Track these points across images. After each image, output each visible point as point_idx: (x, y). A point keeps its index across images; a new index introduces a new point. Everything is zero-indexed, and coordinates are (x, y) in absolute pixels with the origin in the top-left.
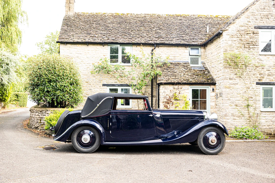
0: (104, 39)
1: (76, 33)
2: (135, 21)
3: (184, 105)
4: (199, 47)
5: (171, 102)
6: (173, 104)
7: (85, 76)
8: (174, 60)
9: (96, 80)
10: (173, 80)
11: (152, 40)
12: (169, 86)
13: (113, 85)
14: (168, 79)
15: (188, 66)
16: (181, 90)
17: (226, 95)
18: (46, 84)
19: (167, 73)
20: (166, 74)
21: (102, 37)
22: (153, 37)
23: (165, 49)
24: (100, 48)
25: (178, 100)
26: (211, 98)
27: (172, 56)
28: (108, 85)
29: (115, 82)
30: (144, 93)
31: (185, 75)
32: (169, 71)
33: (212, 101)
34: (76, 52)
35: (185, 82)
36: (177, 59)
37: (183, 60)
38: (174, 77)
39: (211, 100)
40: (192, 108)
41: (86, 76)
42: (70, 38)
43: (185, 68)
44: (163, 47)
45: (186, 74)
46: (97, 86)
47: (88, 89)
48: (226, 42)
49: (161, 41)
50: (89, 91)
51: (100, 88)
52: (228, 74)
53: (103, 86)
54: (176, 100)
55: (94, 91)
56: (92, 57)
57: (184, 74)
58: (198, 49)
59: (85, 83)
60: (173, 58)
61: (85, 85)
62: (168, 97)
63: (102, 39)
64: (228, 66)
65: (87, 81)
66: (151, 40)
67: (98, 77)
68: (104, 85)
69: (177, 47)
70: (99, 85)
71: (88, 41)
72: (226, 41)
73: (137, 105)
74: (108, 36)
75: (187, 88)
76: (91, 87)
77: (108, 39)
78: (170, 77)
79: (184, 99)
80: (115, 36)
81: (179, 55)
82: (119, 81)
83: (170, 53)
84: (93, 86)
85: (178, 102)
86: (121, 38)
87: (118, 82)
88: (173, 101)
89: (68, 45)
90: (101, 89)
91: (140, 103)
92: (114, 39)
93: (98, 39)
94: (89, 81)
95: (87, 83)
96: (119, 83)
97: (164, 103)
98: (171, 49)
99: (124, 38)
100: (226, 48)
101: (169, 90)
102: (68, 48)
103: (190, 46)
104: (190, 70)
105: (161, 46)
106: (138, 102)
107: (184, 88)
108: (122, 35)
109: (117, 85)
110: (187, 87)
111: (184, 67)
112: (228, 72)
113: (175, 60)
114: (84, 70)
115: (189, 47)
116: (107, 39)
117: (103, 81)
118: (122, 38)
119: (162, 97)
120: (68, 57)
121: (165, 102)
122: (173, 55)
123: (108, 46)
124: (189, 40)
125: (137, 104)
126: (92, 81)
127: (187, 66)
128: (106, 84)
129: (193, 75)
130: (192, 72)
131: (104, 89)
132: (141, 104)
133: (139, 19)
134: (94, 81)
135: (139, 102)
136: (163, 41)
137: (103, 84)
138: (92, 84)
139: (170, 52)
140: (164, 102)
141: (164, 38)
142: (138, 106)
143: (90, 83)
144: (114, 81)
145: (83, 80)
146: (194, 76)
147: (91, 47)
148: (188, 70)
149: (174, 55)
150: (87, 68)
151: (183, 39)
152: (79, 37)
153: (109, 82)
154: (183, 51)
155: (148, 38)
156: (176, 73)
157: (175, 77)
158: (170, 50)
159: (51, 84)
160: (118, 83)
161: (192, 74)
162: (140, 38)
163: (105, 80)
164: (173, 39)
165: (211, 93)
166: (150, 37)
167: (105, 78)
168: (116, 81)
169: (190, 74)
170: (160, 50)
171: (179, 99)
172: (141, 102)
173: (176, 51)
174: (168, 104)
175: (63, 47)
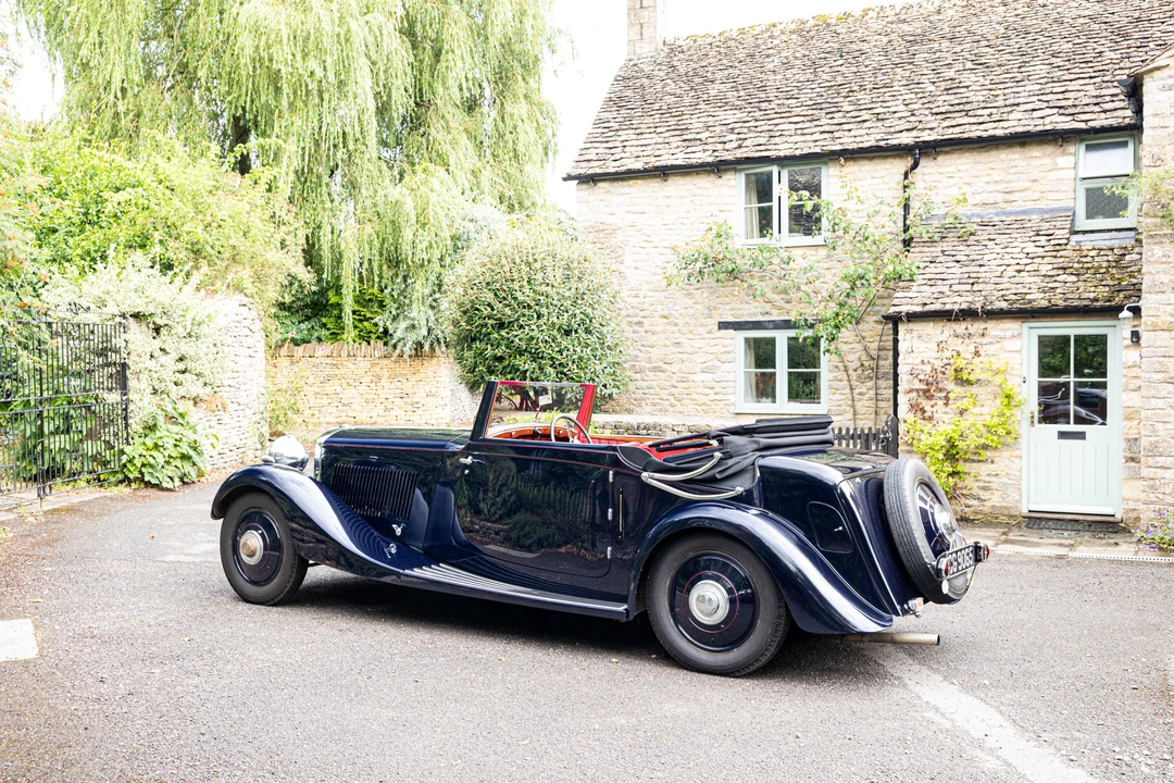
0: (728, 146)
1: (638, 131)
2: (885, 40)
3: (998, 401)
4: (1130, 136)
5: (941, 390)
6: (947, 398)
7: (659, 294)
8: (1005, 205)
9: (697, 306)
10: (958, 299)
11: (912, 129)
12: (932, 324)
13: (757, 325)
14: (935, 296)
15: (1057, 232)
16: (984, 340)
17: (1155, 359)
18: (490, 334)
19: (944, 270)
20: (937, 276)
21: (722, 139)
22: (927, 112)
23: (964, 160)
24: (708, 185)
25: (969, 382)
26: (1125, 371)
27: (998, 191)
28: (738, 326)
29: (763, 311)
30: (874, 353)
31: (1022, 274)
32: (958, 262)
33: (1131, 386)
34: (627, 209)
35: (1004, 305)
36: (1020, 202)
37: (1050, 202)
38: (968, 287)
39: (1124, 380)
40: (1036, 415)
41: (663, 294)
42: (613, 158)
43: (1038, 244)
44: (955, 156)
45: (1028, 268)
46: (701, 330)
47: (668, 343)
48: (1158, 121)
49: (951, 130)
50: (673, 349)
51: (711, 336)
52: (1163, 266)
53: (720, 328)
54: (962, 382)
55: (690, 350)
56: (682, 221)
57: (1019, 271)
58: (1125, 144)
59: (660, 319)
60: (1000, 198)
61: (657, 329)
62: (928, 368)
63: (720, 147)
64: (1165, 232)
65: (666, 312)
66: (908, 130)
67: (702, 295)
68: (723, 325)
69: (1019, 149)
70: (706, 325)
71: (669, 163)
72: (1157, 119)
73: (850, 402)
74: (746, 130)
75: (1008, 334)
76: (678, 335)
77: (740, 147)
78: (946, 289)
79: (998, 380)
80: (771, 128)
81: (1030, 184)
82: (780, 308)
83: (988, 179)
84: (686, 330)
85: (974, 390)
86: (793, 133)
87: (775, 312)
88: (950, 386)
89: (601, 185)
90: (713, 342)
91: (860, 394)
92: (762, 141)
93: (705, 151)
94: (674, 313)
95: (666, 321)
96: (780, 315)
97: (914, 394)
98: (992, 159)
99: (805, 131)
100: (1156, 150)
101: (934, 340)
102: (602, 197)
103: (1084, 137)
104: (1058, 248)
105: (947, 153)
106: (851, 389)
107: (996, 333)
108: (802, 119)
109: (771, 326)
110: (1009, 329)
111: (1038, 235)
112: (1164, 259)
113: (1009, 208)
114: (654, 274)
115: (1081, 141)
116: (735, 144)
117: (719, 312)
118: (796, 134)
119: (904, 371)
120: (602, 227)
121: (917, 390)
122: (1001, 187)
123: (738, 174)
124: (1087, 109)
125: (850, 396)
126: (683, 311)
127: (1051, 232)
128: (729, 323)
129: (1060, 272)
130: (1062, 260)
131: (726, 342)
132: (866, 397)
133: (906, 28)
134: (691, 311)
135: (856, 392)
136: (957, 130)
137: (720, 323)
138: (681, 322)
139: (989, 175)
140: (911, 391)
141: (970, 113)
142: (853, 406)
143: (676, 321)
144: (760, 310)
145: (653, 308)
146: (1058, 278)
147: (677, 185)
148: (1046, 249)
149: (1004, 186)
150: (666, 265)
151: (1060, 107)
152: (643, 148)
153: (740, 312)
154: (1048, 161)
155: (903, 121)
156: (983, 269)
157: (973, 284)
158: (989, 165)
159: (503, 333)
160: (776, 316)
161: (1056, 266)
162: (867, 124)
163: (728, 307)
164: (1009, 113)
165: (1124, 352)
166: (913, 115)
167: (727, 299)
168: (768, 307)
169: (1045, 269)
170: (941, 170)
171: (972, 378)
172: (864, 390)
173: (1014, 164)
174: (930, 398)
175: (586, 193)
